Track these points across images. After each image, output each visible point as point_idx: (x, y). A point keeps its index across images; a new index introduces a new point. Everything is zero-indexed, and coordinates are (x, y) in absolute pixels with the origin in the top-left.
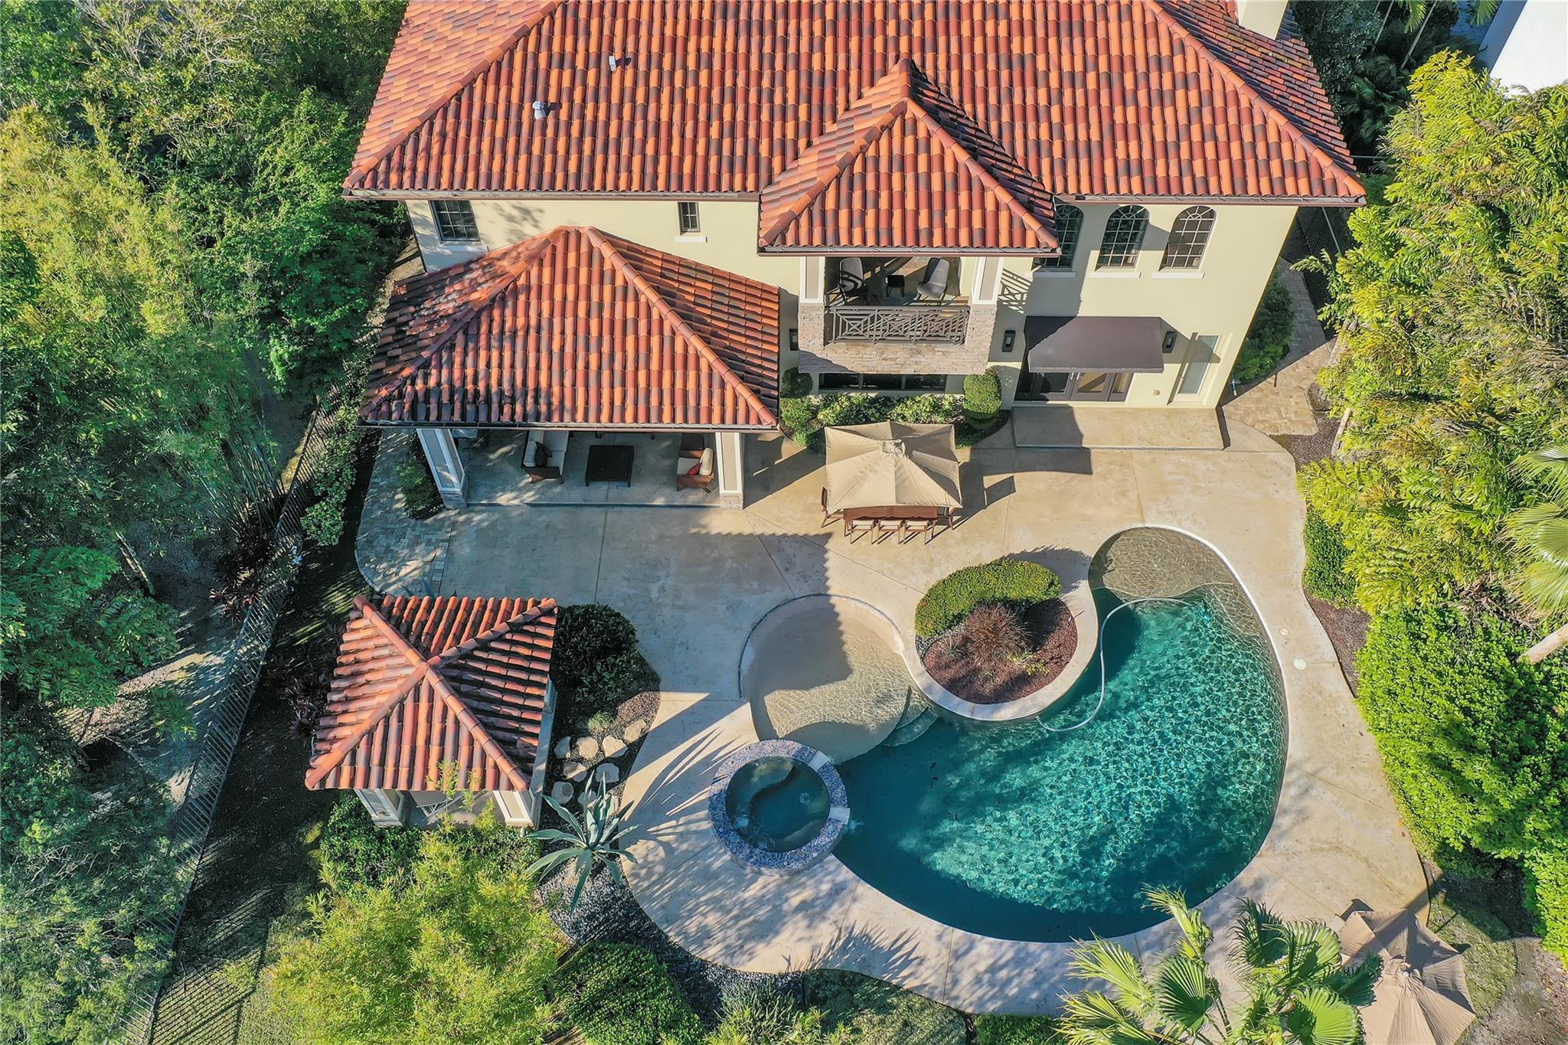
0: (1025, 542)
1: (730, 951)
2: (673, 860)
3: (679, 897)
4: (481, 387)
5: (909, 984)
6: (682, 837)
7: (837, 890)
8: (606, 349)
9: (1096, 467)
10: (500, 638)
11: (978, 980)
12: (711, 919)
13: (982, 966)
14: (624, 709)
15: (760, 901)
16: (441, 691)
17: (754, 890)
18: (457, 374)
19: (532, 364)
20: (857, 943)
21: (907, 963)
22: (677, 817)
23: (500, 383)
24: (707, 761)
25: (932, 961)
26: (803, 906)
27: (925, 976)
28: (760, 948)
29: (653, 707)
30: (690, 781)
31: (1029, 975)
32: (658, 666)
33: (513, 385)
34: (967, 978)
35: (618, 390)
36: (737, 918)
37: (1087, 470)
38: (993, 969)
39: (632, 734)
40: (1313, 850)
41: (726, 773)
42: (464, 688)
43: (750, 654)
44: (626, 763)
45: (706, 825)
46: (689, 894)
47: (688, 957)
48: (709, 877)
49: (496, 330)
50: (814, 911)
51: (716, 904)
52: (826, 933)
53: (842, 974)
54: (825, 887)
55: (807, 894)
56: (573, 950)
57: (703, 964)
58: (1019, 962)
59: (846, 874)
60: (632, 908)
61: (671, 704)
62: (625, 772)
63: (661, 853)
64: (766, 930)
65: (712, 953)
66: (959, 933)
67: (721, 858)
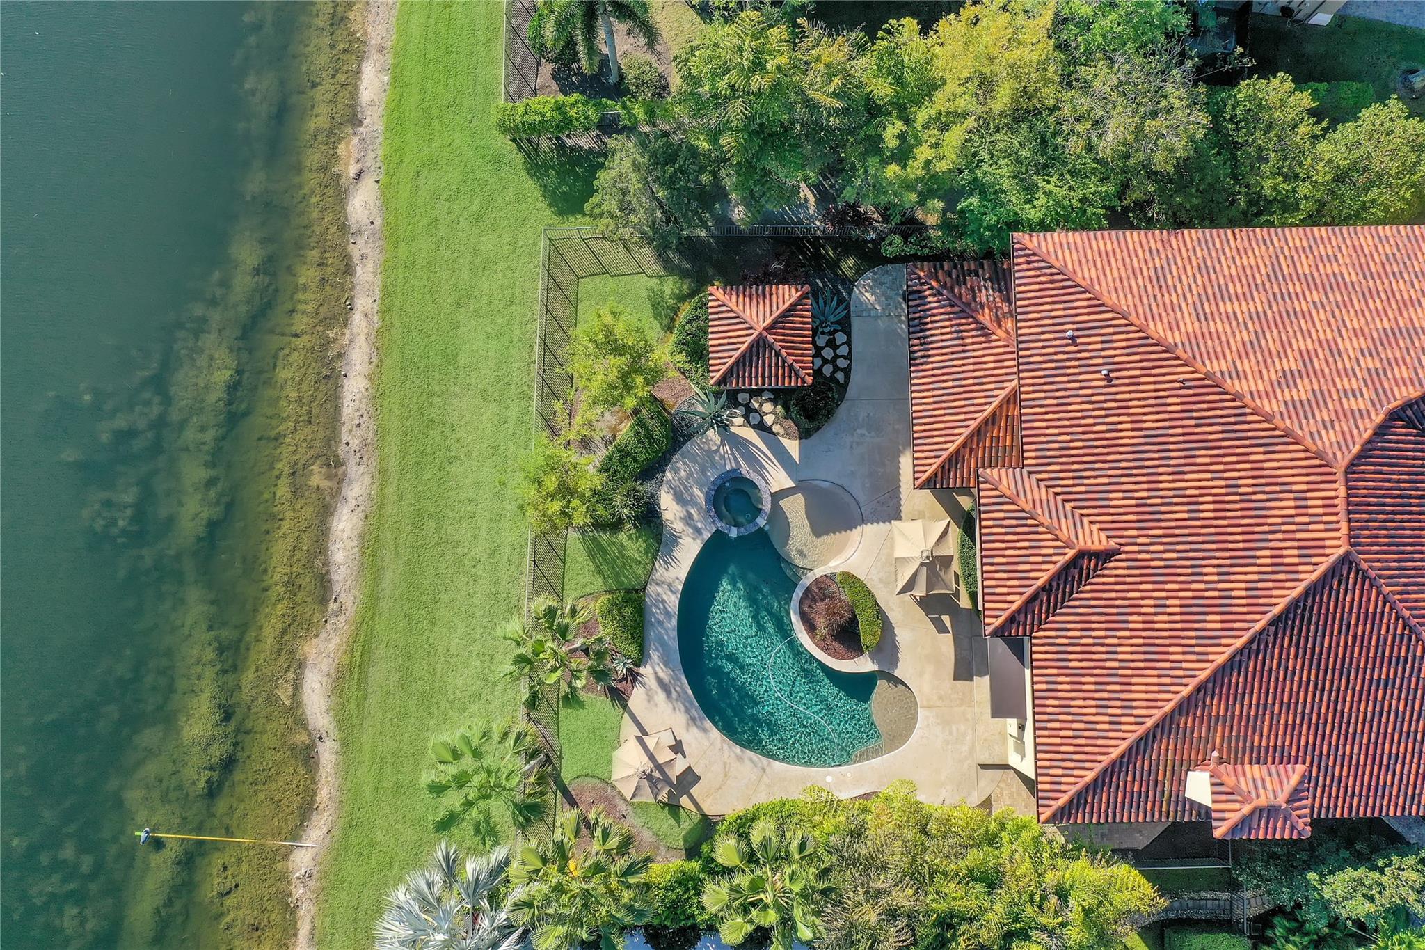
0: (903, 636)
1: (669, 482)
2: (710, 454)
3: (693, 458)
4: (929, 326)
5: (657, 564)
6: (722, 457)
7: (698, 531)
8: (955, 390)
9: (959, 683)
10: (784, 361)
11: (658, 595)
12: (683, 473)
13: (665, 597)
14: (790, 423)
15: (692, 495)
16: (750, 339)
17: (697, 492)
18: (935, 311)
19: (944, 351)
20: (674, 540)
21: (666, 563)
22: (732, 453)
23: (932, 335)
24: (762, 466)
25: (666, 574)
26: (690, 515)
27: (660, 572)
28: (671, 496)
29: (792, 437)
30: (752, 460)
31: (661, 618)
32: (815, 437)
33: (931, 342)
34: (659, 589)
35: (931, 400)
36: (683, 484)
37: (957, 677)
38: (663, 601)
39: (776, 428)
40: (725, 763)
41: (754, 477)
42: (755, 349)
43: (825, 485)
44: (761, 427)
45: (728, 468)
46: (695, 461)
47: (667, 465)
48: (703, 471)
49: (962, 328)
50: (688, 519)
51: (690, 474)
52: (678, 526)
53: (661, 534)
54: (699, 525)
55: (696, 516)
56: (669, 413)
57: (664, 472)
58: (667, 614)
59: (707, 535)
60: (689, 437)
61: (792, 447)
62: (755, 427)
63: (715, 448)
64: (679, 498)
65: (669, 475)
66: (680, 588)
67: (712, 475)
